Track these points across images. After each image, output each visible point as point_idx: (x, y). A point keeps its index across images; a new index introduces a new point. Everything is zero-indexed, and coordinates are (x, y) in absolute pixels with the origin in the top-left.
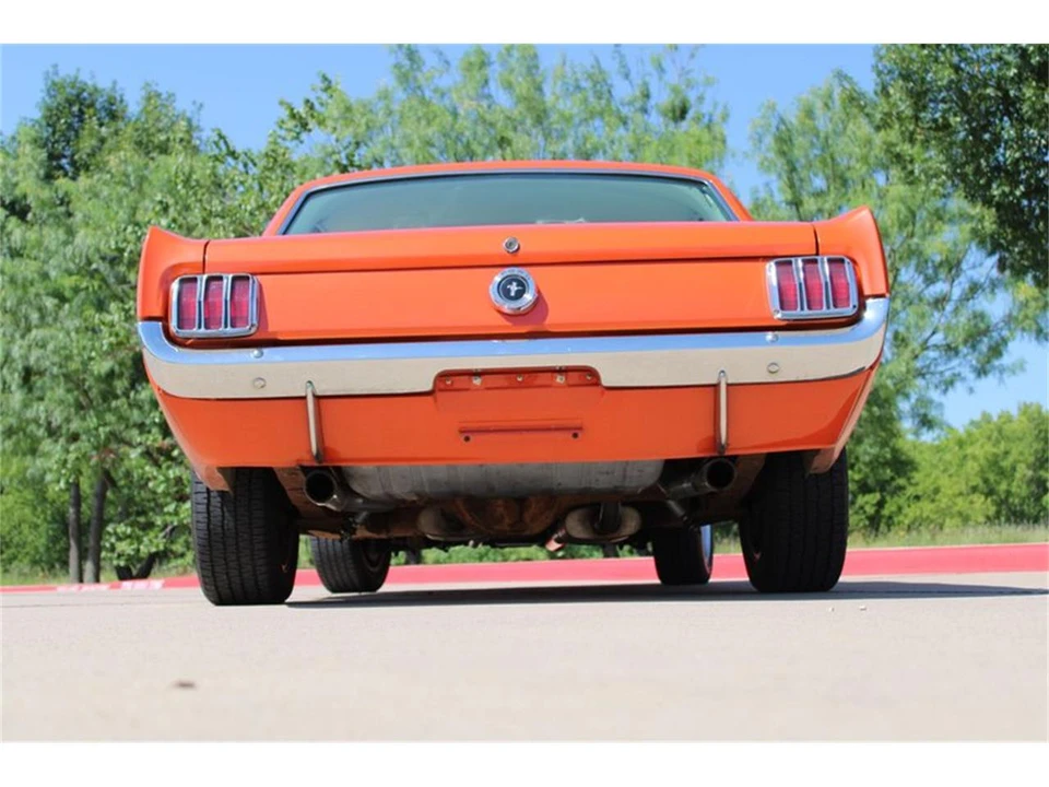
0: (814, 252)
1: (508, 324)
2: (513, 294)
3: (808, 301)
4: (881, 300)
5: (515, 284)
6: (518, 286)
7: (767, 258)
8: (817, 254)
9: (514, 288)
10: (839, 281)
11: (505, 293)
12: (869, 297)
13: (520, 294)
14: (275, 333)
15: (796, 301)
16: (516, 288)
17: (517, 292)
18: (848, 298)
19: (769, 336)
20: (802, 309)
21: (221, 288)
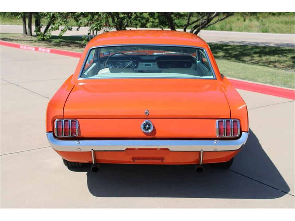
0: (229, 117)
1: (146, 136)
2: (147, 128)
3: (226, 133)
4: (246, 133)
5: (147, 125)
6: (148, 126)
7: (216, 119)
8: (230, 118)
9: (147, 126)
10: (235, 128)
11: (145, 128)
12: (243, 132)
13: (149, 128)
15: (223, 133)
16: (148, 127)
17: (148, 128)
18: (237, 132)
19: (215, 142)
20: (225, 135)
21: (68, 123)
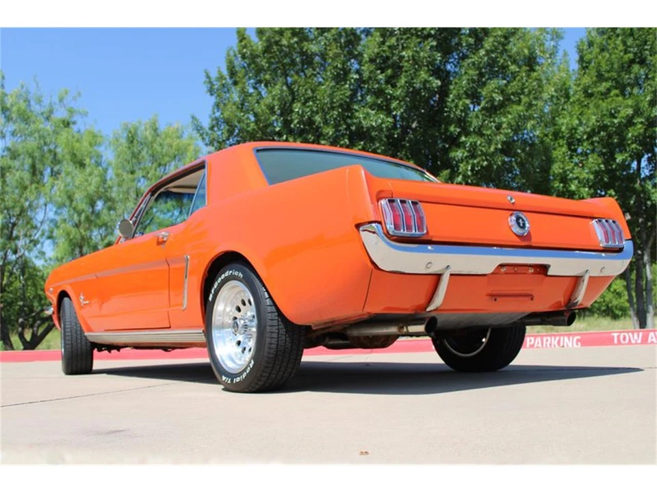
1: (519, 240)
2: (521, 225)
5: (521, 220)
7: (592, 218)
14: (432, 237)
15: (609, 239)
19: (603, 254)
